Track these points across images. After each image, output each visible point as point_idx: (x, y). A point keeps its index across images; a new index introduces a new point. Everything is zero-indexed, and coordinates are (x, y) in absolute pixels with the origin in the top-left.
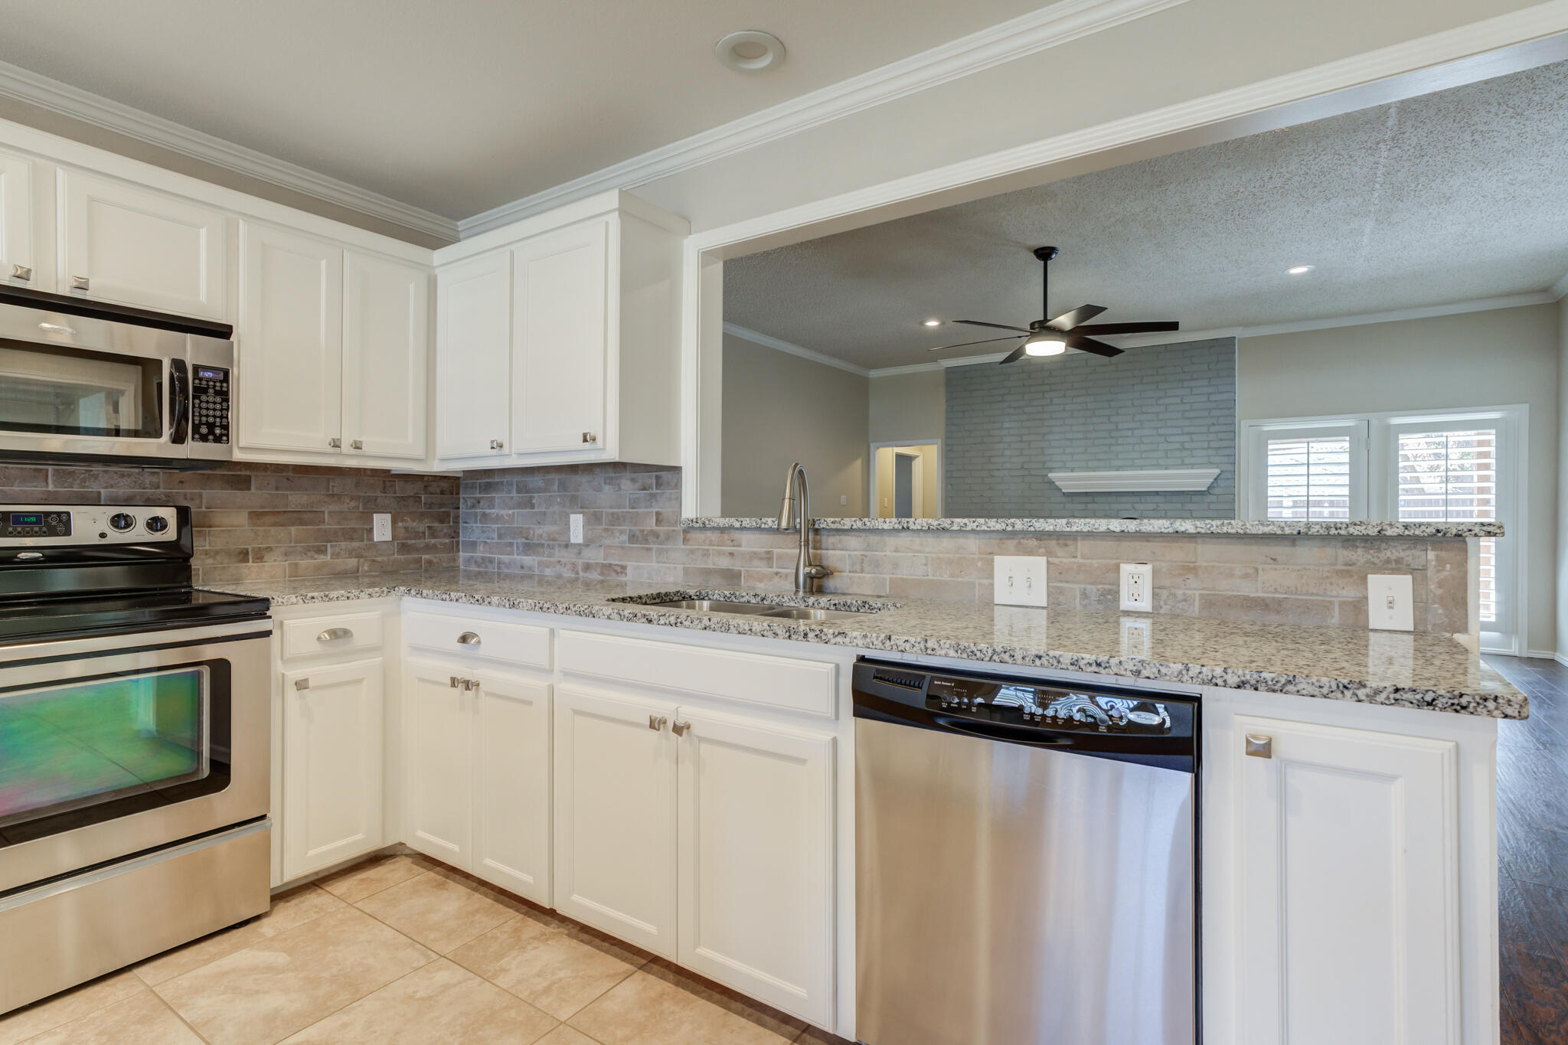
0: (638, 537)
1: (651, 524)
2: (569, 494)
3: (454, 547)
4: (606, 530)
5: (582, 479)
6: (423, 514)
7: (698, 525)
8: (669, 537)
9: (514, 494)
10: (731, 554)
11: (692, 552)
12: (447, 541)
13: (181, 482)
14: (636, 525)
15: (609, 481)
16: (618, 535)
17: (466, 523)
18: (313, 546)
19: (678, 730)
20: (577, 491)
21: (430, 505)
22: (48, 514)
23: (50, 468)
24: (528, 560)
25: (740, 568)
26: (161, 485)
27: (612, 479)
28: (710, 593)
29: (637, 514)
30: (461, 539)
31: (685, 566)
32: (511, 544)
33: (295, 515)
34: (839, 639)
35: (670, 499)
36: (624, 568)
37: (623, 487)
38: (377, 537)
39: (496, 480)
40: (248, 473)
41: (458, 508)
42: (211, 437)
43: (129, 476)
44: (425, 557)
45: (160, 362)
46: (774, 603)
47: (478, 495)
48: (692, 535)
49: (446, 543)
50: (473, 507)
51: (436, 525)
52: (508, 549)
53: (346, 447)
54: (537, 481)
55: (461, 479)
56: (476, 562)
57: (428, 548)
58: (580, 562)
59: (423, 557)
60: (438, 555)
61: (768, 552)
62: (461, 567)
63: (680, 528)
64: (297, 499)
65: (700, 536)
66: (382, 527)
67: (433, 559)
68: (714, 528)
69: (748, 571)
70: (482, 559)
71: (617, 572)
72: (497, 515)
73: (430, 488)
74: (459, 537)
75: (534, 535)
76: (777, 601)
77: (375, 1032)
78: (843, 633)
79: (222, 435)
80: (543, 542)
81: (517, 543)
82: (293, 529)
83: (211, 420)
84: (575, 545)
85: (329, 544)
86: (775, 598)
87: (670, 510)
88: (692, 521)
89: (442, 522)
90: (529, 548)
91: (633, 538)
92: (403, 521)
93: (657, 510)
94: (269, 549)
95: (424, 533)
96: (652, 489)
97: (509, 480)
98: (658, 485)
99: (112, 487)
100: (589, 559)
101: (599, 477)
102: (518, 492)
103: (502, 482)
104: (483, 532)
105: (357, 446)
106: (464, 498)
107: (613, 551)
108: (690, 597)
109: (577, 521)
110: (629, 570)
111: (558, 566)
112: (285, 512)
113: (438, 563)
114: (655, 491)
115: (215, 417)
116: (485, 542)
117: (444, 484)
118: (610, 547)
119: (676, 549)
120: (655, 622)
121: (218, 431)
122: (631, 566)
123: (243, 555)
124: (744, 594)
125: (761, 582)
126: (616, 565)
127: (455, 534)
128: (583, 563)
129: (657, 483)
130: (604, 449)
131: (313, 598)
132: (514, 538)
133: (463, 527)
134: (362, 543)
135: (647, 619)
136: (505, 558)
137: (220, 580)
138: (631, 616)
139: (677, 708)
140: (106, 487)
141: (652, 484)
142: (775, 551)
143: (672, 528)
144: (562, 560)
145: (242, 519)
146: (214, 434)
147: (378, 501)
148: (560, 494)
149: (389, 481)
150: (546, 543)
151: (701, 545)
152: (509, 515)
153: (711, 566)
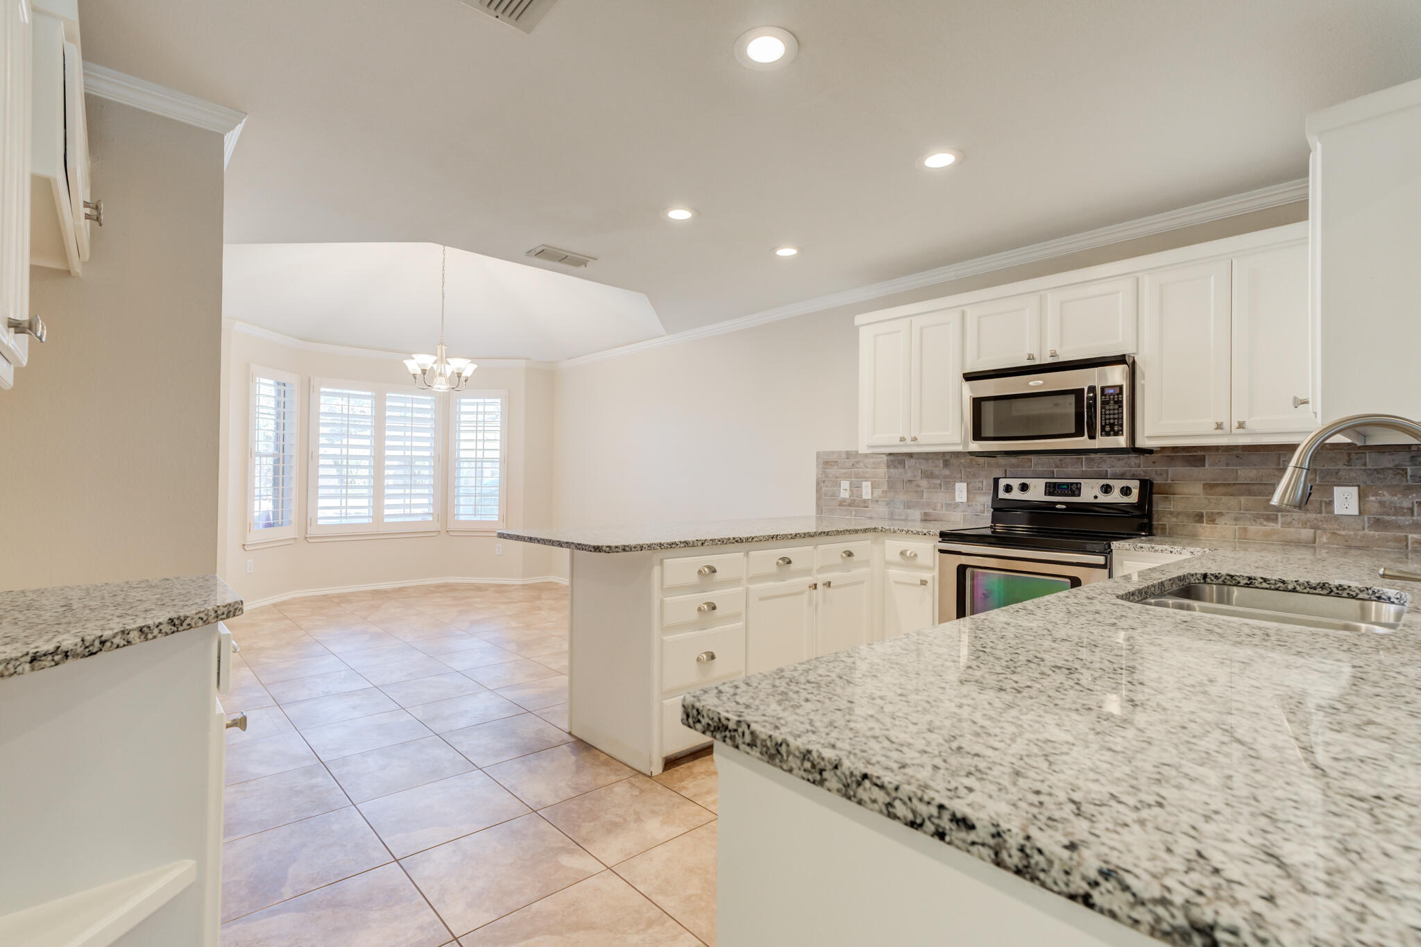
6: (1409, 488)
18: (1263, 515)
22: (1073, 484)
26: (1142, 466)
33: (1245, 487)
38: (1338, 509)
42: (1112, 433)
43: (1122, 459)
44: (1413, 536)
45: (1083, 389)
53: (1231, 427)
57: (1418, 527)
59: (1410, 536)
64: (1245, 473)
66: (1346, 501)
79: (1119, 431)
82: (1243, 499)
83: (1112, 421)
85: (1280, 514)
92: (1374, 495)
94: (1221, 514)
95: (1411, 508)
99: (1113, 467)
112: (1235, 484)
115: (1114, 419)
121: (1116, 429)
123: (1199, 518)
134: (1319, 515)
137: (1181, 534)
140: (1110, 468)
145: (1198, 489)
146: (1114, 431)
147: (1339, 473)
149: (1356, 452)
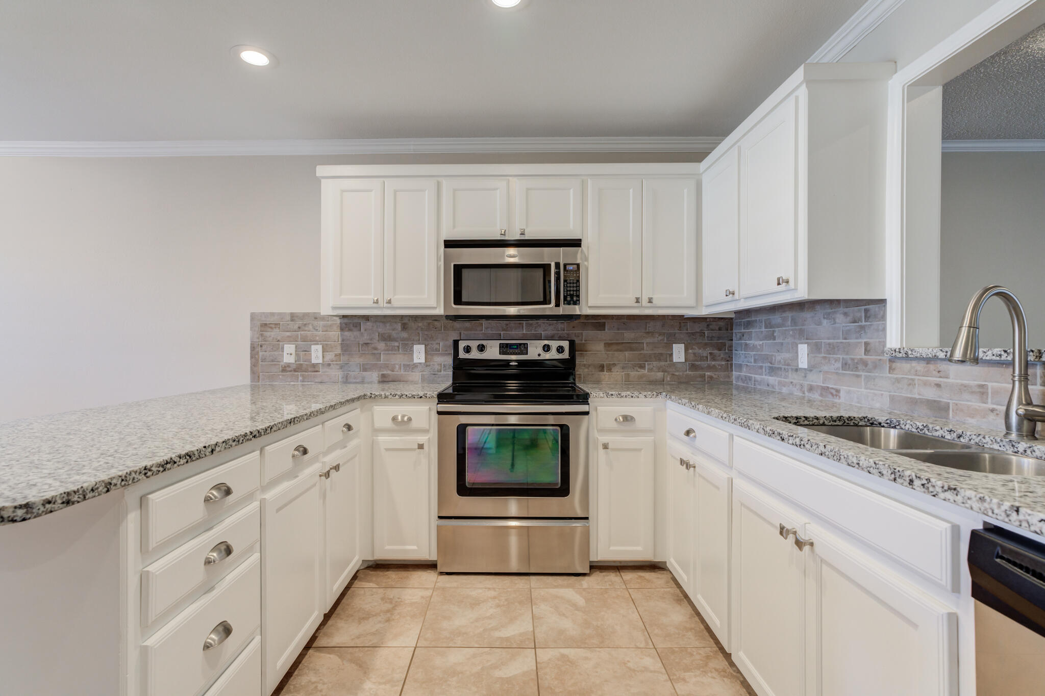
0: (849, 365)
1: (860, 353)
2: (797, 328)
3: (729, 367)
4: (825, 358)
5: (807, 315)
6: (706, 344)
7: (901, 355)
8: (876, 366)
9: (763, 329)
10: (938, 385)
11: (898, 381)
12: (723, 363)
13: (574, 327)
14: (847, 354)
15: (827, 316)
16: (833, 362)
17: (736, 350)
18: (638, 364)
19: (799, 544)
20: (803, 325)
21: (711, 338)
22: (520, 344)
23: (524, 322)
24: (772, 380)
25: (949, 401)
26: (565, 329)
27: (829, 314)
28: (902, 422)
29: (849, 344)
30: (734, 362)
31: (891, 393)
32: (761, 367)
33: (628, 345)
34: (949, 495)
35: (878, 330)
36: (838, 391)
37: (837, 321)
38: (676, 359)
39: (753, 319)
40: (604, 321)
41: (732, 340)
42: (572, 302)
43: (553, 324)
44: (708, 374)
45: (550, 265)
46: (972, 442)
47: (743, 331)
48: (897, 365)
49: (723, 365)
50: (740, 339)
51: (716, 352)
52: (760, 371)
53: (645, 302)
54: (777, 318)
55: (734, 320)
56: (742, 379)
57: (710, 368)
58: (806, 383)
59: (706, 373)
60: (717, 373)
61: (982, 386)
62: (734, 382)
63: (886, 357)
64: (629, 335)
65: (906, 366)
66: (679, 353)
67: (713, 375)
68: (916, 358)
69: (957, 404)
70: (745, 377)
71: (832, 394)
72: (753, 345)
73: (711, 327)
74: (732, 361)
75: (775, 360)
76: (977, 440)
77: (597, 672)
78: (955, 489)
79: (577, 300)
80: (781, 366)
81: (765, 367)
82: (627, 353)
83: (572, 292)
84: (801, 369)
85: (646, 363)
86: (974, 437)
87: (878, 340)
88: (895, 351)
89: (720, 350)
90: (773, 370)
91: (845, 365)
92: (692, 349)
93: (866, 340)
94: (614, 365)
95: (707, 357)
96: (862, 322)
97: (760, 318)
98: (867, 318)
99: (546, 331)
100: (812, 382)
101: (820, 312)
102: (766, 328)
103: (756, 320)
104: (746, 357)
105: (650, 301)
106: (735, 332)
107: (829, 376)
108: (880, 424)
109: (803, 349)
110: (842, 394)
111: (791, 386)
112: (622, 343)
113: (716, 378)
114: (864, 323)
115: (573, 291)
116: (747, 365)
117: (721, 324)
118: (827, 372)
119: (882, 377)
120: (786, 441)
121: (575, 299)
122: (843, 389)
123: (602, 368)
124: (938, 428)
125: (973, 417)
126: (833, 388)
127: (729, 359)
128: (808, 385)
129: (866, 317)
130: (795, 289)
131: (612, 395)
132: (763, 363)
133: (735, 353)
134: (666, 363)
135: (781, 437)
136: (758, 377)
137: (591, 381)
138: (771, 432)
139: (806, 524)
140: (544, 331)
141: (861, 317)
142: (990, 384)
143: (879, 358)
144: (793, 381)
145: (600, 347)
146: (573, 301)
147: (676, 336)
148: (792, 328)
149: (684, 322)
150: (783, 367)
151: (906, 375)
152: (760, 345)
153: (917, 396)
